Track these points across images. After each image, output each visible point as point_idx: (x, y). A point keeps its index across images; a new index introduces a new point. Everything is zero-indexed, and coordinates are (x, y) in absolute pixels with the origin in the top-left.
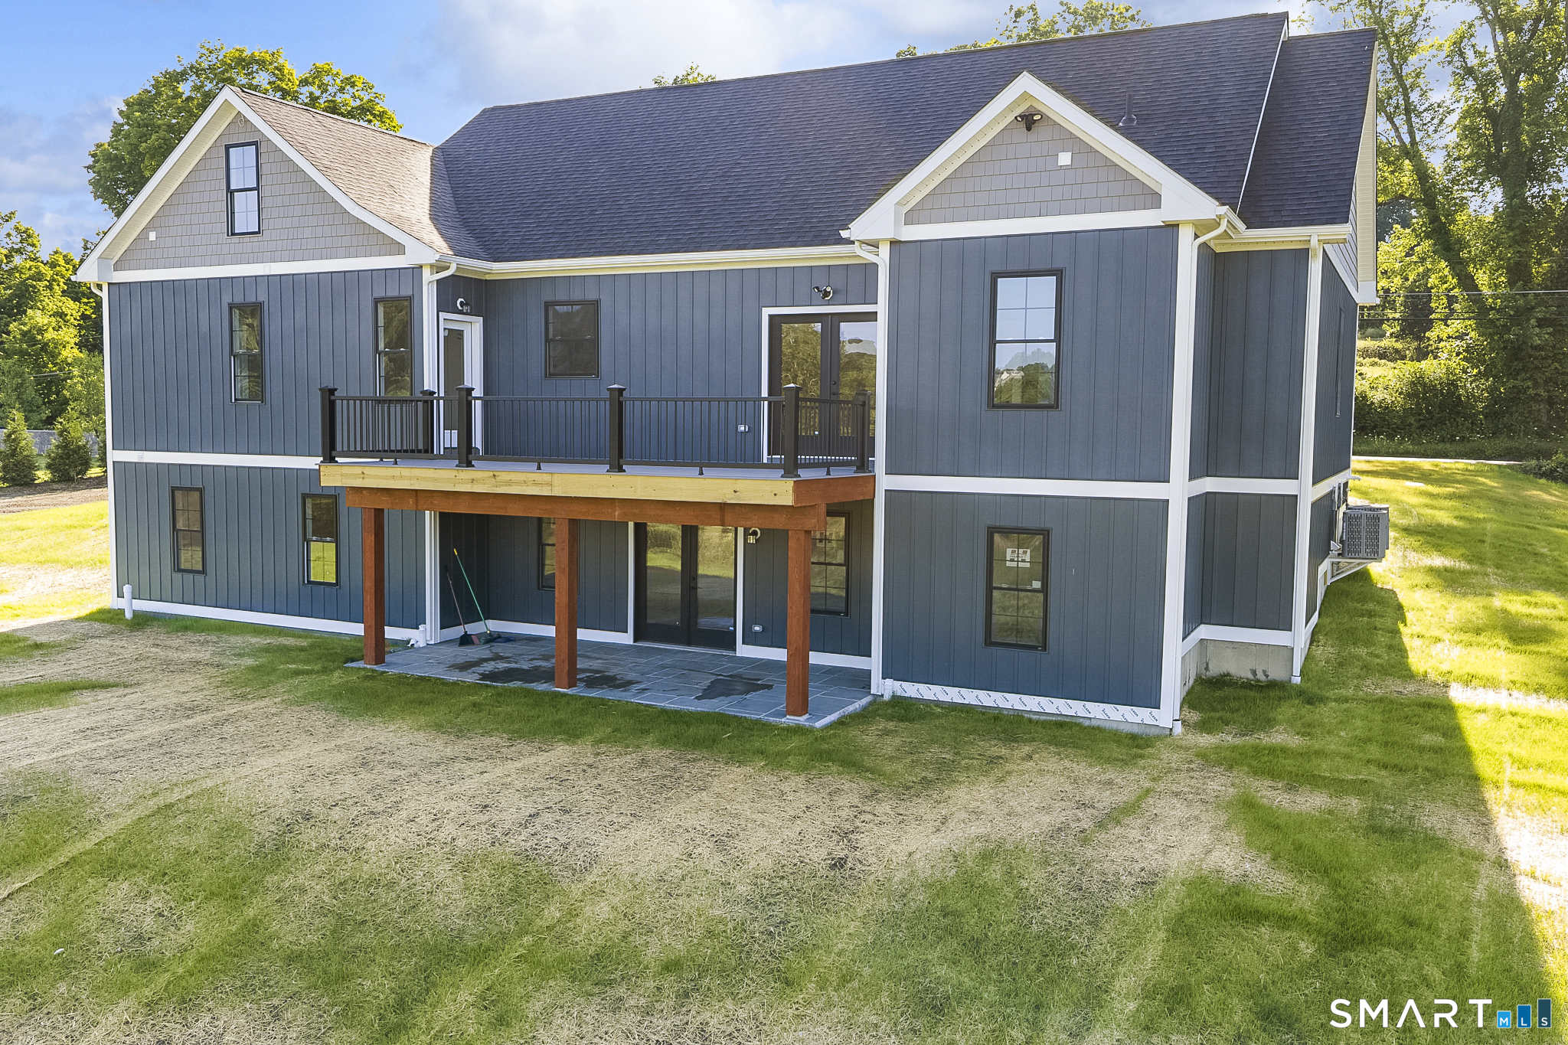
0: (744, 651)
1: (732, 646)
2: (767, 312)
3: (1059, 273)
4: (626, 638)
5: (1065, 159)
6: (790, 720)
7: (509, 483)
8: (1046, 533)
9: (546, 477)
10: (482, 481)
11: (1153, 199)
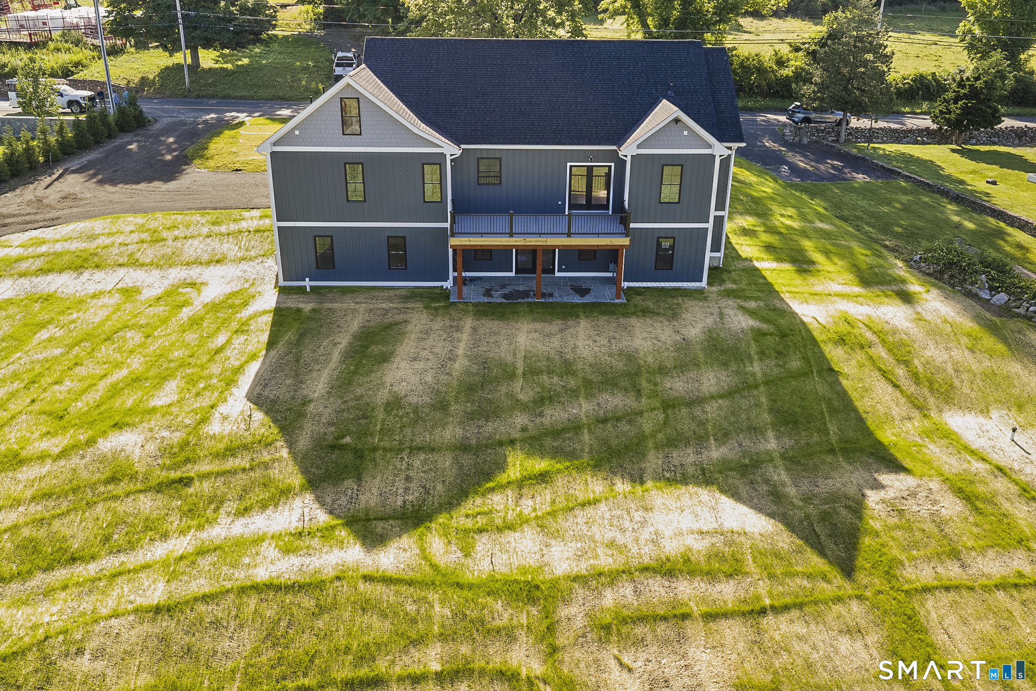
0: (557, 274)
1: (554, 274)
2: (569, 164)
3: (682, 166)
4: (513, 274)
5: (686, 133)
6: (617, 301)
7: (531, 241)
8: (674, 238)
9: (545, 239)
10: (520, 241)
11: (710, 146)
